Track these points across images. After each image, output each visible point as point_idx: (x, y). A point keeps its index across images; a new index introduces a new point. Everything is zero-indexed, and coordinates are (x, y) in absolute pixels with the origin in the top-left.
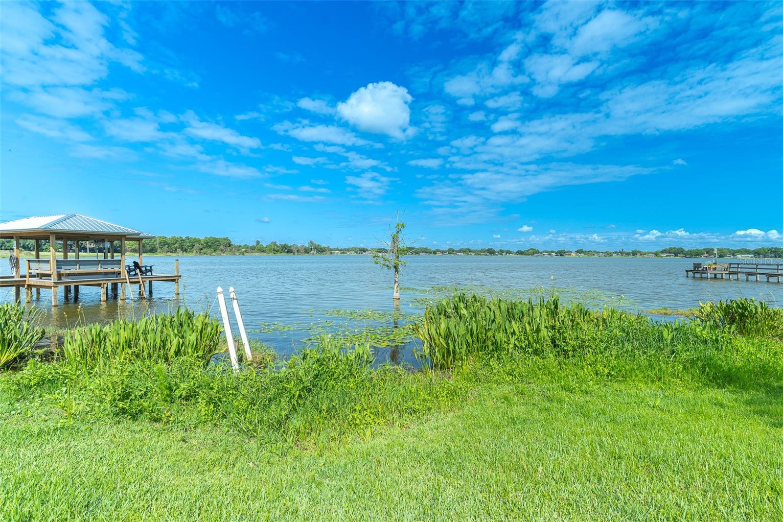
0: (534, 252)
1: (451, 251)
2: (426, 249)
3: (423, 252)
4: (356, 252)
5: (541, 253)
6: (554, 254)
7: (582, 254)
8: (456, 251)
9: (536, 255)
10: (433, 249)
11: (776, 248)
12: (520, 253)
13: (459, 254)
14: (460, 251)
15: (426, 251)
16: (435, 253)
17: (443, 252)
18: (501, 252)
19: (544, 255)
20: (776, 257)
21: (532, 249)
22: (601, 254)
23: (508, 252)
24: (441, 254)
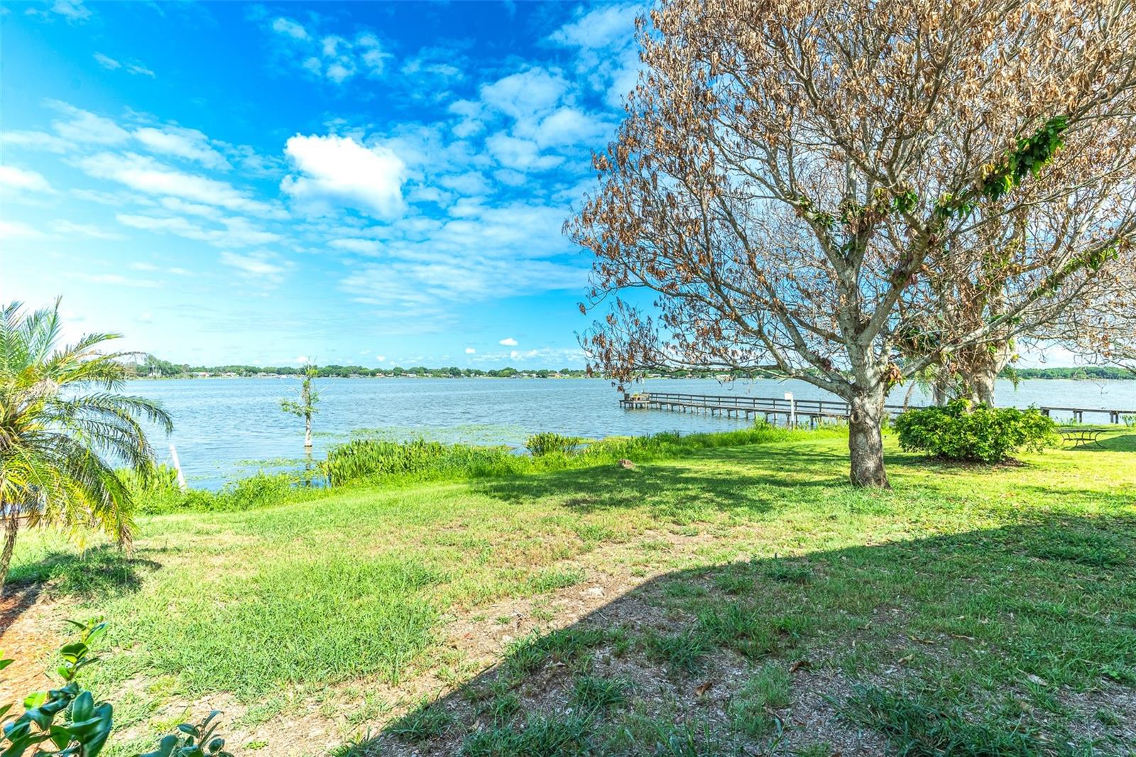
0: (511, 373)
1: (398, 372)
2: (360, 368)
3: (355, 373)
4: (241, 374)
5: (520, 373)
6: (534, 375)
7: (568, 375)
8: (406, 372)
9: (513, 376)
10: (371, 368)
12: (493, 374)
13: (411, 375)
14: (411, 372)
15: (361, 372)
16: (373, 374)
17: (386, 373)
18: (468, 373)
19: (523, 376)
21: (508, 369)
23: (478, 373)
24: (383, 376)
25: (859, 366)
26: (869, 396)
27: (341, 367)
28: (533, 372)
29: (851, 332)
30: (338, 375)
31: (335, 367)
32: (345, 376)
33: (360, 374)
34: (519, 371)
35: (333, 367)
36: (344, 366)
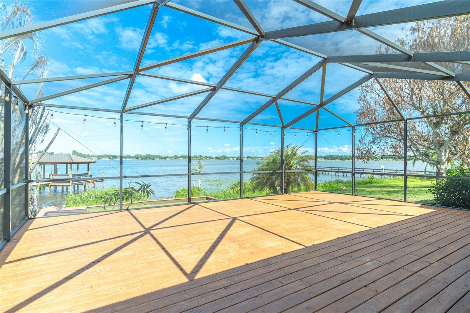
0: (225, 158)
1: (176, 157)
2: (160, 156)
3: (157, 158)
4: (110, 158)
5: (229, 158)
6: (235, 159)
7: (250, 159)
8: (179, 157)
9: (226, 159)
10: (164, 156)
11: (332, 156)
12: (217, 158)
13: (181, 159)
14: (181, 157)
15: (160, 157)
16: (165, 158)
17: (170, 158)
18: (206, 158)
19: (230, 159)
20: (332, 160)
21: (224, 156)
22: (259, 159)
23: (211, 158)
24: (169, 159)
25: (440, 156)
26: (443, 165)
27: (151, 155)
28: (234, 157)
29: (438, 147)
30: (150, 159)
31: (149, 155)
32: (153, 159)
33: (160, 158)
34: (228, 157)
35: (148, 155)
36: (153, 155)
